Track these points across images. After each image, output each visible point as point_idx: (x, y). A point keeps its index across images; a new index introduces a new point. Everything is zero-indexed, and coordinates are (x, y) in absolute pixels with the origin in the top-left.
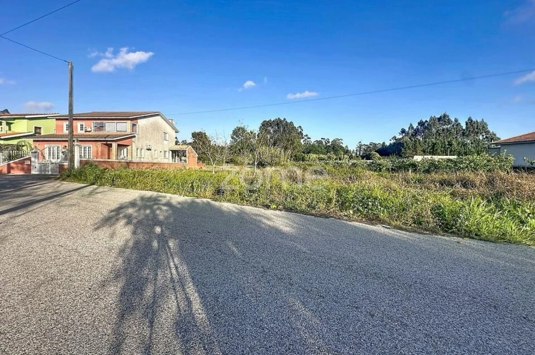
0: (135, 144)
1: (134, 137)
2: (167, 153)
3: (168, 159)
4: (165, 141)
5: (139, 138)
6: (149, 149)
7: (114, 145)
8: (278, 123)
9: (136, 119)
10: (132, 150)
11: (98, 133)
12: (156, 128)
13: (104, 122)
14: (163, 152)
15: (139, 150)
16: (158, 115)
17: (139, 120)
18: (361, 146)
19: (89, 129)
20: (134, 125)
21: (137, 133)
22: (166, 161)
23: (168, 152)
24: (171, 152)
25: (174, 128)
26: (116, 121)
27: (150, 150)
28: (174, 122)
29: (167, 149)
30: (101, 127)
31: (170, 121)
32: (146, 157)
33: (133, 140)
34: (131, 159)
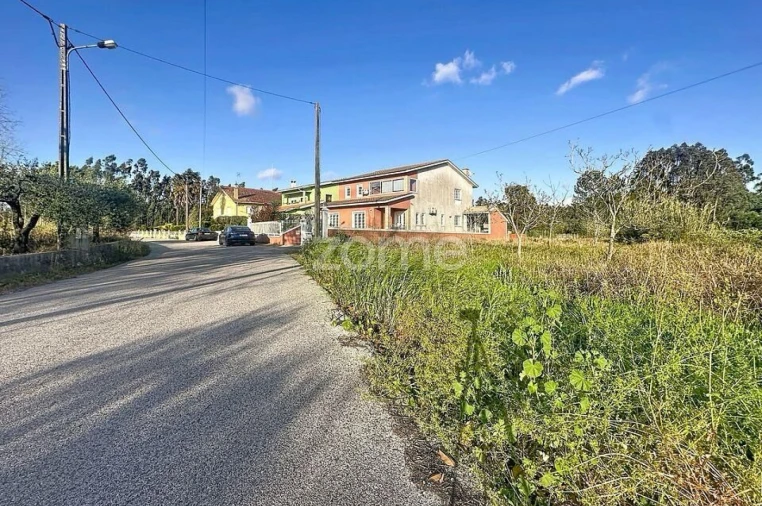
0: (414, 207)
1: (413, 197)
2: (460, 219)
3: (462, 226)
4: (456, 201)
6: (432, 214)
7: (387, 210)
9: (415, 172)
10: (409, 216)
11: (376, 196)
12: (444, 183)
13: (380, 181)
14: (453, 217)
15: (419, 216)
16: (446, 164)
17: (419, 175)
19: (366, 192)
20: (412, 182)
21: (417, 192)
22: (458, 230)
23: (461, 217)
24: (466, 217)
25: (470, 181)
26: (392, 179)
27: (435, 214)
28: (470, 173)
29: (460, 213)
30: (378, 189)
31: (465, 171)
32: (431, 225)
33: (412, 201)
34: (409, 227)
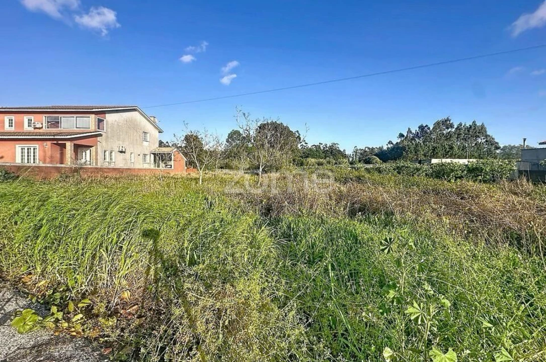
0: (102, 144)
1: (100, 135)
2: (148, 157)
3: (149, 164)
4: (145, 143)
5: (107, 137)
6: (121, 152)
7: (69, 145)
8: (276, 127)
9: (104, 113)
10: (97, 152)
11: (54, 130)
12: (133, 126)
13: (60, 116)
14: (141, 155)
15: (107, 153)
16: (135, 110)
17: (107, 115)
18: (357, 150)
19: (39, 125)
20: (100, 121)
21: (105, 131)
22: (146, 166)
23: (149, 155)
24: (152, 156)
25: (156, 127)
26: (75, 116)
27: (124, 152)
28: (156, 120)
29: (147, 152)
30: (56, 124)
31: (152, 119)
32: (119, 162)
33: (99, 139)
34: (96, 164)
